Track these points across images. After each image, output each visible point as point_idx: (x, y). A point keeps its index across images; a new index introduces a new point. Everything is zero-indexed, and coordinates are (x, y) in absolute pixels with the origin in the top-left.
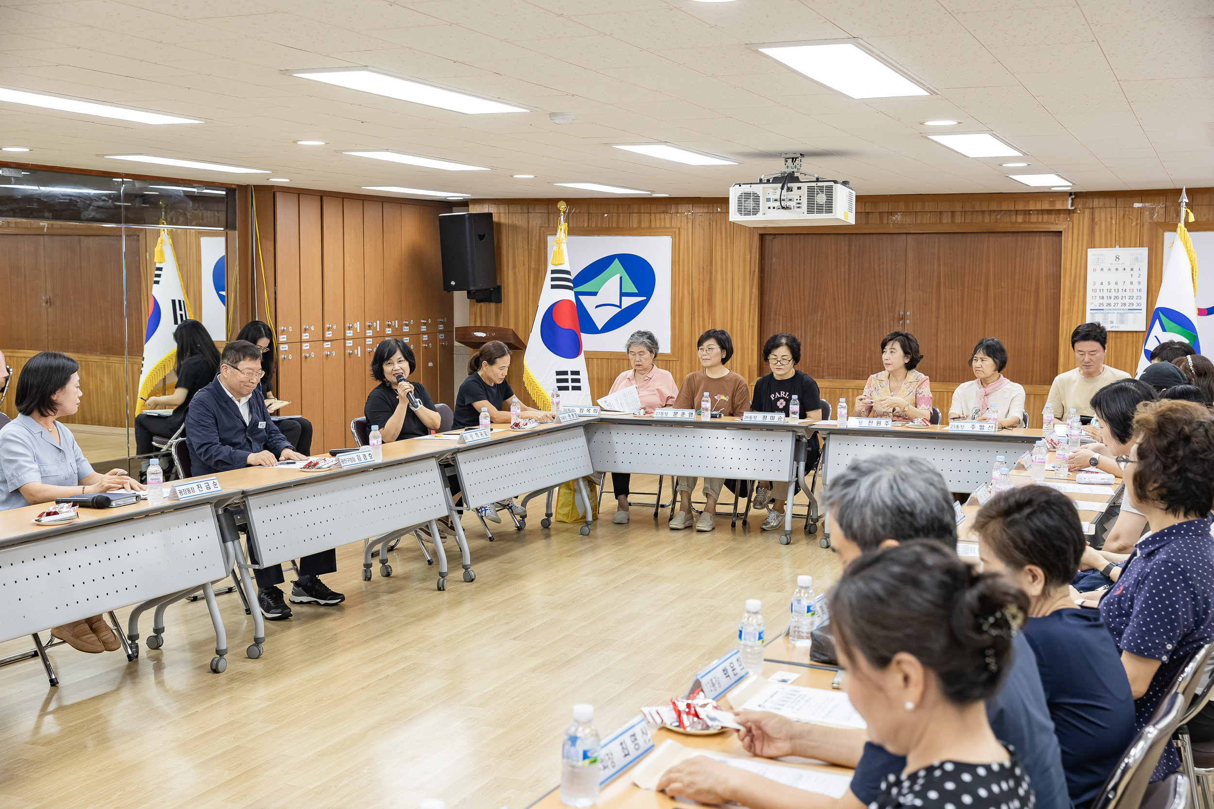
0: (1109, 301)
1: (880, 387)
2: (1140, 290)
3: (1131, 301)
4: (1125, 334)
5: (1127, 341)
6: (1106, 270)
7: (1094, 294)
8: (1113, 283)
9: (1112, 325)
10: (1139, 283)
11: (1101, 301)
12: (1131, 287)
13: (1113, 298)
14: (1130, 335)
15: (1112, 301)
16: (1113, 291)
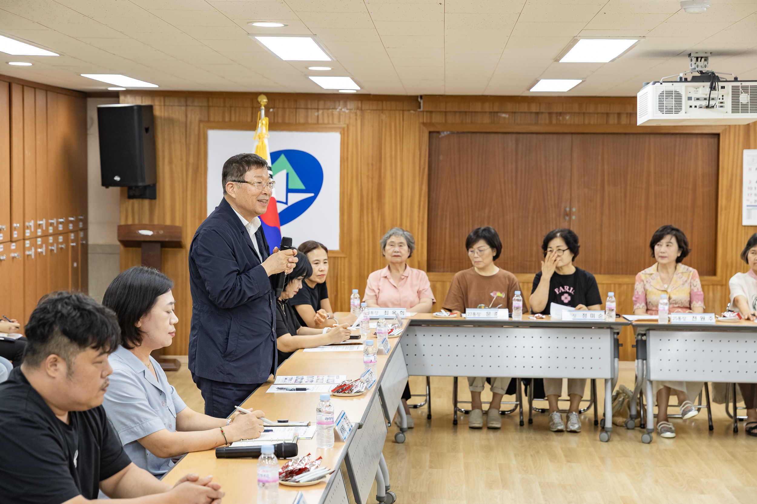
1: (651, 280)
7: (750, 192)
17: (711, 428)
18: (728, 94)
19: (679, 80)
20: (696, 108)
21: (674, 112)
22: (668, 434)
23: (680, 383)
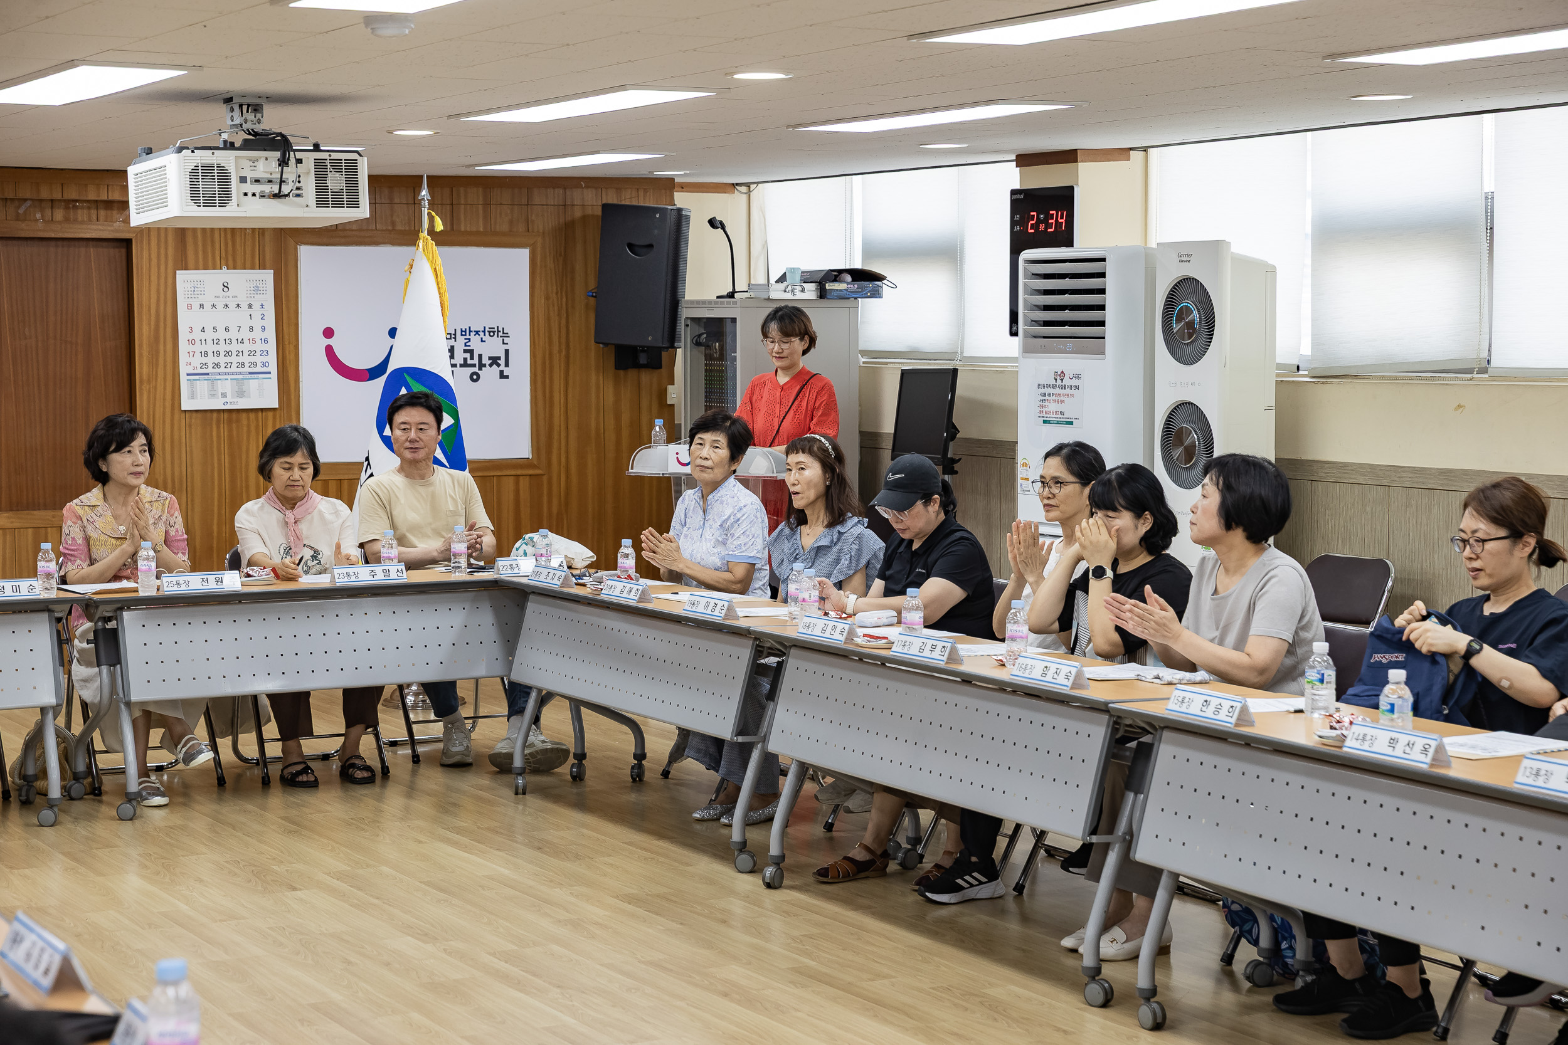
0: (216, 360)
1: (95, 517)
2: (266, 341)
3: (252, 359)
4: (244, 415)
5: (249, 426)
6: (208, 306)
7: (191, 348)
8: (221, 329)
9: (225, 400)
10: (263, 328)
11: (204, 360)
12: (251, 335)
13: (222, 354)
14: (252, 416)
15: (222, 360)
16: (222, 342)
17: (221, 782)
18: (308, 173)
19: (222, 146)
20: (254, 197)
21: (217, 204)
22: (158, 800)
23: (174, 703)
